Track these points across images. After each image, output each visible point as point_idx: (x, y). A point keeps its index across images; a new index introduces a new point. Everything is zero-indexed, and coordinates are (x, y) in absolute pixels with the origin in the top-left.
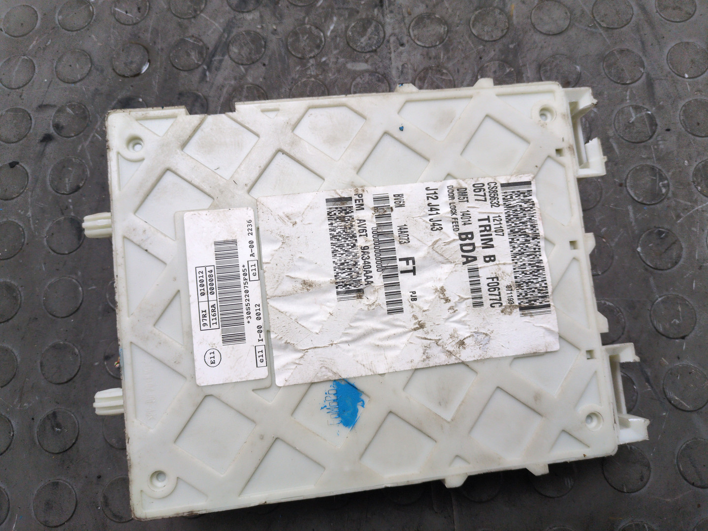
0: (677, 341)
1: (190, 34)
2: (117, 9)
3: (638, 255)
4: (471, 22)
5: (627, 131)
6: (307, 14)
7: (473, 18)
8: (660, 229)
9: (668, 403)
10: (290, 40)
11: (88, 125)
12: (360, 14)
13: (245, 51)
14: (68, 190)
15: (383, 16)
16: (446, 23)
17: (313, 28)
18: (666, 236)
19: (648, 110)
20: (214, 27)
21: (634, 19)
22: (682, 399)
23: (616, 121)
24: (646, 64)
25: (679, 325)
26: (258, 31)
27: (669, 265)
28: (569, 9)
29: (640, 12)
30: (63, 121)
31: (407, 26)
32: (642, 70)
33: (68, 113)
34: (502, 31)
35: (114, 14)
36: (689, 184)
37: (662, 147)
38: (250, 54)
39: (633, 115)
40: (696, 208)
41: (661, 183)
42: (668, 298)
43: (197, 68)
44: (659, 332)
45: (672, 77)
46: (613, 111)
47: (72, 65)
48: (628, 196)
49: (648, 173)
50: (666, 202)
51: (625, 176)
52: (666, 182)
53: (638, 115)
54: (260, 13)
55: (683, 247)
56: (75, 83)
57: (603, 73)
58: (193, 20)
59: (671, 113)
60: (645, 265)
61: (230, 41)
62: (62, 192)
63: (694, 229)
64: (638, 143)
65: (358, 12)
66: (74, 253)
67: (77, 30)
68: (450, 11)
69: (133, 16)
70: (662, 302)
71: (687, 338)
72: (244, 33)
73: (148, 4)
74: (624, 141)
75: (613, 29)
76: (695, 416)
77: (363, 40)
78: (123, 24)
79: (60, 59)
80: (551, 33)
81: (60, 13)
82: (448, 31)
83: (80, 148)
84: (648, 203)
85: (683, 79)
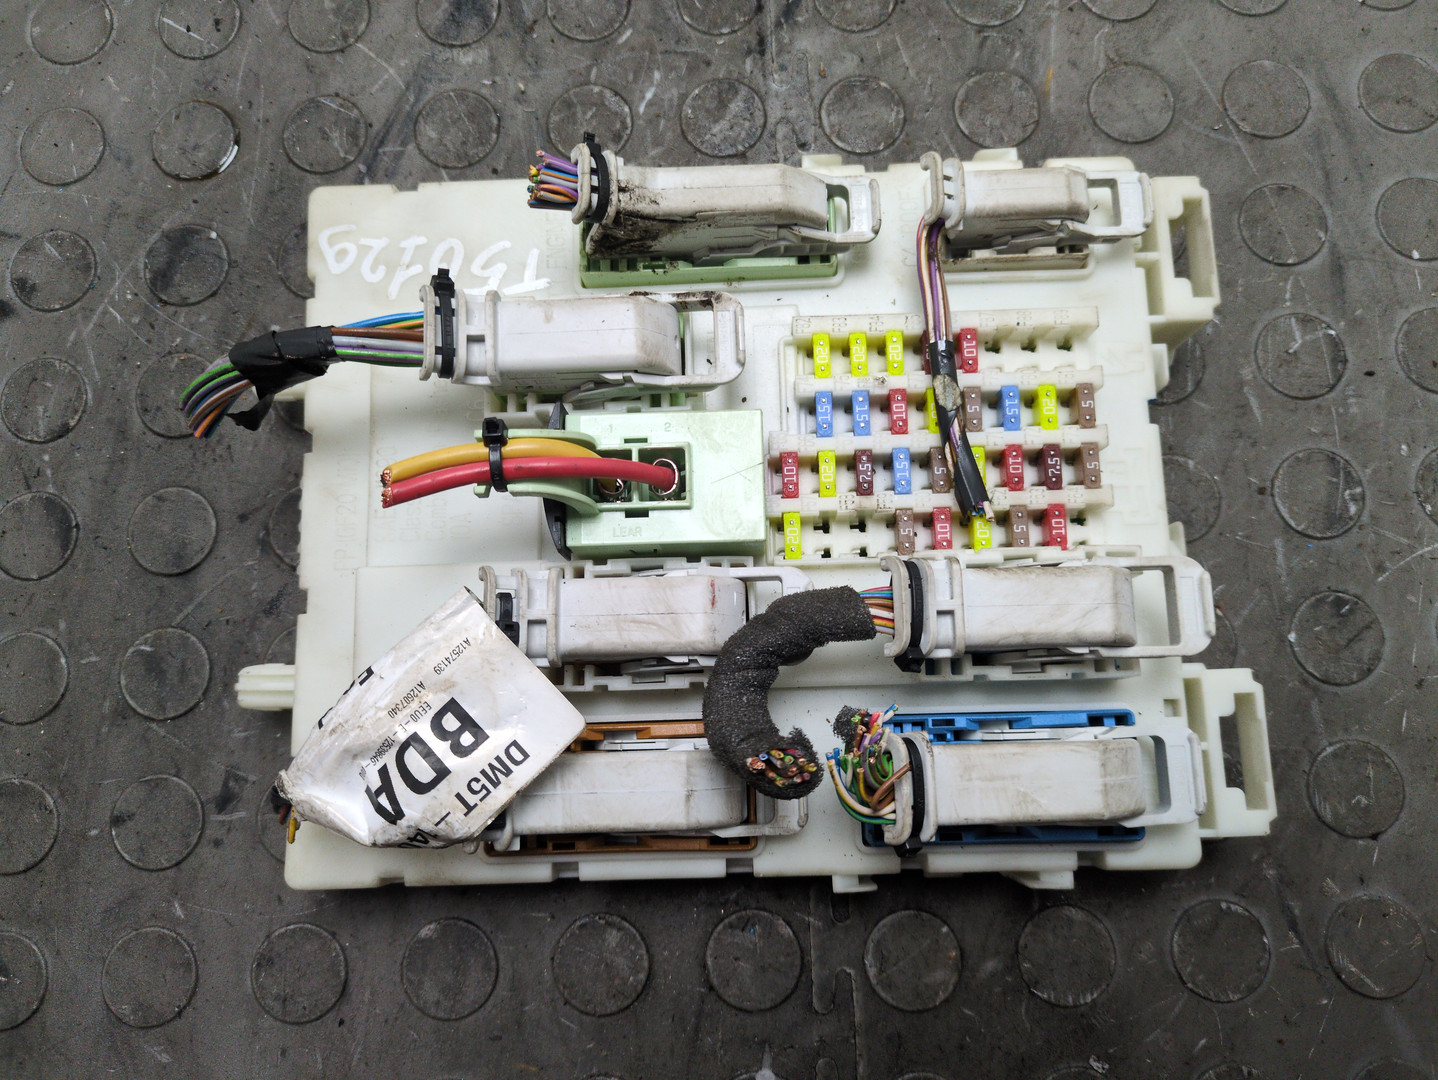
0: (1360, 842)
1: (332, 91)
2: (165, 20)
3: (1289, 650)
4: (957, 103)
5: (1282, 371)
6: (596, 59)
7: (962, 93)
8: (1341, 594)
9: (1333, 978)
10: (555, 118)
11: (91, 287)
12: (713, 68)
13: (452, 139)
14: (42, 434)
15: (764, 76)
16: (901, 102)
17: (608, 93)
18: (1351, 611)
19: (1329, 327)
20: (386, 77)
21: (1310, 119)
22: (1363, 971)
23: (1260, 347)
24: (1330, 222)
25: (1367, 809)
26: (484, 91)
27: (1355, 677)
28: (1171, 85)
29: (1324, 104)
30: (35, 273)
31: (817, 102)
32: (1322, 235)
33: (48, 256)
34: (1025, 126)
35: (159, 31)
36: (1407, 498)
37: (1354, 410)
38: (464, 143)
39: (1298, 335)
40: (1420, 552)
41: (1348, 492)
42: (1348, 747)
43: (343, 168)
44: (1324, 822)
45: (1385, 255)
46: (1254, 323)
47: (60, 145)
48: (1276, 516)
49: (1321, 467)
50: (1354, 536)
51: (1272, 473)
52: (1358, 490)
53: (1307, 338)
54: (491, 50)
55: (1387, 635)
56: (65, 185)
57: (1239, 238)
58: (338, 57)
59: (1379, 337)
60: (1301, 670)
61: (420, 113)
62: (29, 438)
63: (1413, 599)
64: (1304, 399)
65: (708, 64)
66: (52, 577)
67: (74, 63)
68: (912, 73)
69: (203, 38)
70: (1335, 755)
71: (1383, 837)
72: (452, 94)
73: (238, 14)
74: (1275, 394)
75: (1264, 137)
76: (1389, 1009)
77: (716, 129)
78: (179, 55)
79: (32, 130)
80: (1130, 140)
81: (36, 21)
82: (905, 120)
83: (72, 337)
84: (1319, 535)
85: (1409, 261)
